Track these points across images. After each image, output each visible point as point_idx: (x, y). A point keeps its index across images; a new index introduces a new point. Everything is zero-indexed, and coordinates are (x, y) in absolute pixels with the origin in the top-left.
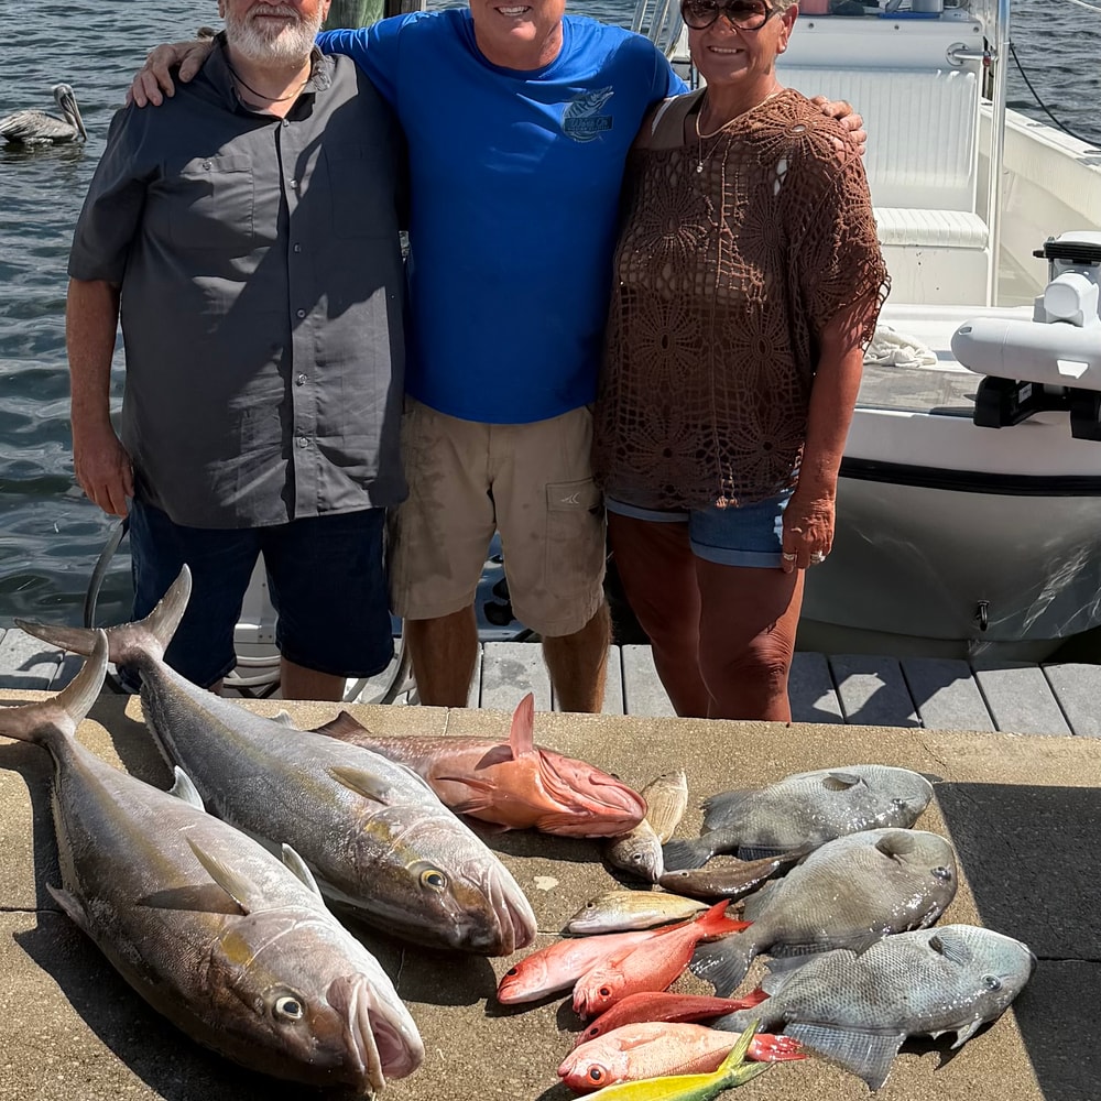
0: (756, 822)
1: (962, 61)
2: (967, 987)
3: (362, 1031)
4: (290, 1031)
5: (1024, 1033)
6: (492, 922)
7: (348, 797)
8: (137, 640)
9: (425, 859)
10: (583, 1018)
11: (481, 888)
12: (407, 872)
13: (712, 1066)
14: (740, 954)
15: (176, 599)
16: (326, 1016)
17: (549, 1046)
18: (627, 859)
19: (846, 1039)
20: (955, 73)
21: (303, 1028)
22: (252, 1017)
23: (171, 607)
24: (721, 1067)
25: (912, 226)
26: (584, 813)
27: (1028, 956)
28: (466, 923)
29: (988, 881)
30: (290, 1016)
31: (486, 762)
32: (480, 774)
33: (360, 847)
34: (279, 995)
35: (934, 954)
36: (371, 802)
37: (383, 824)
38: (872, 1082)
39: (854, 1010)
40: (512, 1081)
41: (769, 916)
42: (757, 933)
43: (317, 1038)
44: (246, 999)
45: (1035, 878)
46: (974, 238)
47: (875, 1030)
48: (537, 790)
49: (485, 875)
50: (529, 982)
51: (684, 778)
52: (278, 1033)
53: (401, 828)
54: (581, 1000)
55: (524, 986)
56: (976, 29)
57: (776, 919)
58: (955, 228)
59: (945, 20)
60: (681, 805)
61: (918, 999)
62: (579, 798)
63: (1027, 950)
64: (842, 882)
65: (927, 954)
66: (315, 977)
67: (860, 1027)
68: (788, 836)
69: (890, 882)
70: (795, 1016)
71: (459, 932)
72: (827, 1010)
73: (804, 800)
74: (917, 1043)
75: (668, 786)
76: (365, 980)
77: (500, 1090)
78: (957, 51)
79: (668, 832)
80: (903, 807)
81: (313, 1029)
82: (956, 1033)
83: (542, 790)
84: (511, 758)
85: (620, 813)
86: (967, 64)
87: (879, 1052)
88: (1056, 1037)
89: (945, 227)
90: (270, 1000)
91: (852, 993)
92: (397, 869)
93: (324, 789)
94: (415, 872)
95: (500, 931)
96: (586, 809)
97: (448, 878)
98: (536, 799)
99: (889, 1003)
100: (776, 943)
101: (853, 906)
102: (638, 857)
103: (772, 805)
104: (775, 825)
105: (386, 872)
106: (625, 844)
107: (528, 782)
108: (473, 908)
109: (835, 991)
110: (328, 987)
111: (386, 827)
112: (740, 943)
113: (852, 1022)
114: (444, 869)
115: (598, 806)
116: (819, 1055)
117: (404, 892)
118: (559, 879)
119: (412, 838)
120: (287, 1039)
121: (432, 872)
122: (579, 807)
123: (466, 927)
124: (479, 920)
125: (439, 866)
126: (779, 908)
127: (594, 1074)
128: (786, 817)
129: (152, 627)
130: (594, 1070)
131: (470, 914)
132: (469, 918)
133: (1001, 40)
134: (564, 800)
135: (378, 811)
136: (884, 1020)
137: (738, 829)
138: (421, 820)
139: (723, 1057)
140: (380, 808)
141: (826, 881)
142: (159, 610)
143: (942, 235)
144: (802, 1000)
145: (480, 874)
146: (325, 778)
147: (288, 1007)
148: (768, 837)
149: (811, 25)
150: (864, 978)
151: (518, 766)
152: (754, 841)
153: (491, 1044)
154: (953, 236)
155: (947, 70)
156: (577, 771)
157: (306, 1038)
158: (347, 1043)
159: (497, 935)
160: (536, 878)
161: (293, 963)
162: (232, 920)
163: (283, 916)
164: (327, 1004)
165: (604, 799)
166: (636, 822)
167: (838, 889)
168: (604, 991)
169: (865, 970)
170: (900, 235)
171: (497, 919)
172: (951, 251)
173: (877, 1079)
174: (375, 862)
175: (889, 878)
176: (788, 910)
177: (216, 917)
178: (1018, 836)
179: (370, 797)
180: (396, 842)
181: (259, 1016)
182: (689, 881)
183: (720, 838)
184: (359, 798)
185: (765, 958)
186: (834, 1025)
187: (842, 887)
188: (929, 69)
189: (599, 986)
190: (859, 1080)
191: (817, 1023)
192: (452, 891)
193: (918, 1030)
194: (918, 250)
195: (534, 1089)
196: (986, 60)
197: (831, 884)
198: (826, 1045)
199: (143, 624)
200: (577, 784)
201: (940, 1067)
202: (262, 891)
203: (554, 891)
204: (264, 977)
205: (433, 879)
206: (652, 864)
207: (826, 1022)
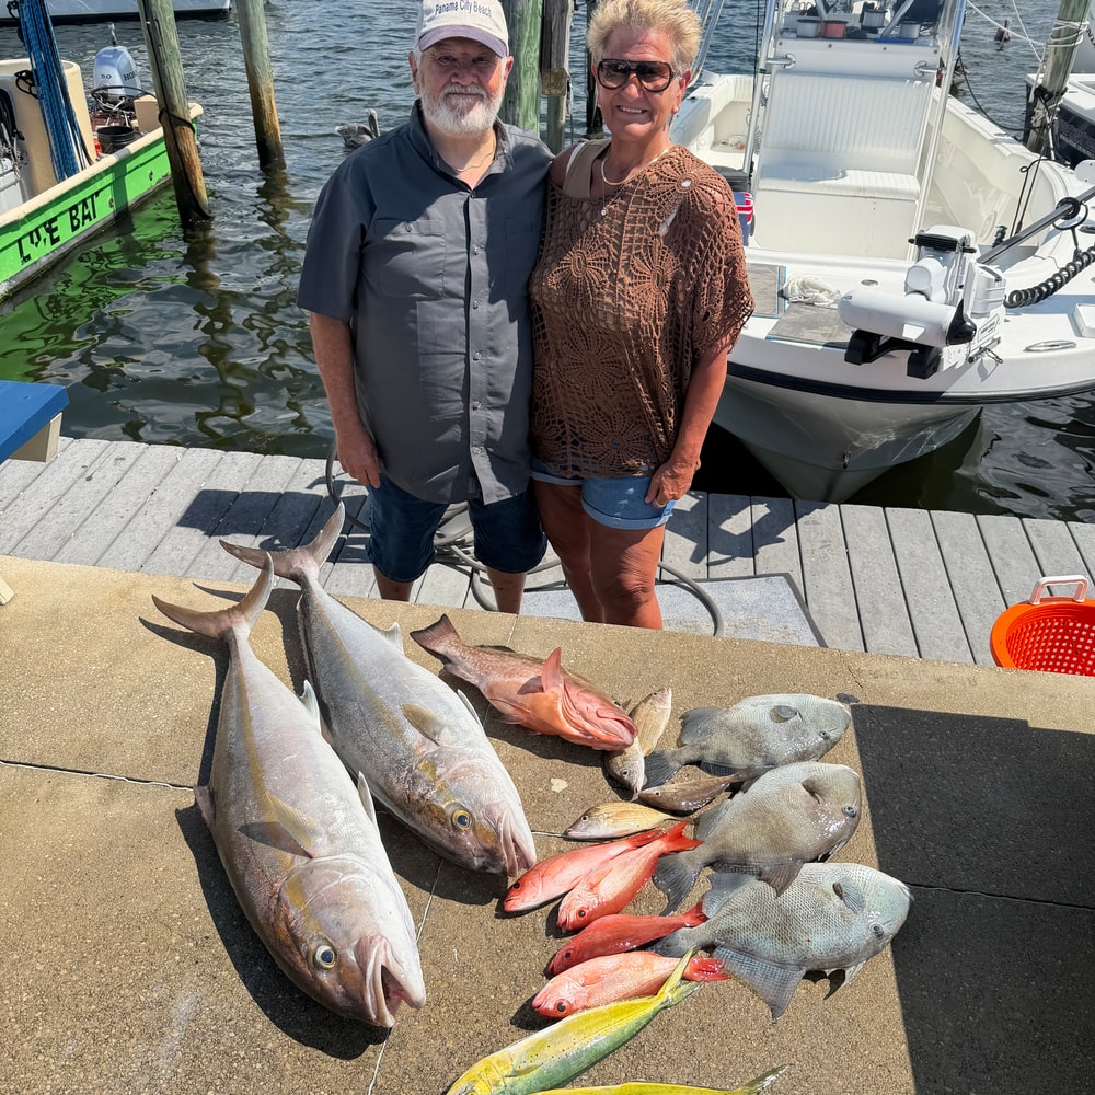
0: (716, 743)
1: (923, 74)
2: (858, 932)
3: (375, 989)
4: (324, 977)
5: (898, 964)
6: (501, 858)
7: (412, 735)
8: (302, 563)
9: (457, 800)
10: (564, 931)
11: (496, 829)
12: (442, 811)
13: (653, 990)
14: (691, 870)
15: (332, 530)
16: (350, 968)
17: (536, 952)
18: (618, 773)
19: (760, 967)
20: (918, 82)
21: (333, 976)
22: (298, 958)
23: (328, 536)
24: (661, 990)
25: (873, 184)
26: (590, 737)
27: (908, 899)
28: (482, 856)
29: (884, 803)
30: (325, 965)
31: (525, 690)
32: (520, 698)
33: (414, 783)
34: (320, 942)
35: (836, 898)
36: (428, 741)
37: (432, 764)
38: (775, 1009)
39: (768, 945)
40: (505, 988)
41: (716, 839)
42: (704, 852)
43: (344, 987)
44: (297, 941)
45: (918, 803)
46: (910, 194)
47: (782, 964)
48: (558, 717)
49: (499, 820)
50: (527, 899)
51: (671, 695)
52: (315, 977)
53: (444, 769)
54: (563, 920)
55: (523, 901)
56: (936, 52)
57: (720, 843)
58: (900, 187)
59: (918, 45)
60: (664, 721)
61: (820, 942)
62: (588, 726)
63: (908, 893)
64: (773, 817)
65: (830, 899)
66: (347, 934)
67: (771, 960)
68: (739, 758)
69: (809, 820)
70: (723, 943)
71: (477, 862)
72: (747, 942)
73: (753, 729)
74: (814, 975)
75: (657, 705)
76: (384, 941)
77: (493, 997)
78: (920, 67)
79: (652, 744)
80: (826, 738)
81: (341, 980)
82: (844, 972)
83: (562, 717)
84: (542, 689)
85: (616, 739)
86: (926, 76)
87: (784, 981)
88: (921, 970)
89: (893, 186)
90: (313, 947)
91: (769, 931)
92: (436, 807)
93: (396, 724)
94: (449, 812)
95: (507, 866)
96: (592, 735)
97: (473, 818)
98: (557, 724)
99: (796, 942)
100: (717, 861)
101: (779, 840)
102: (625, 773)
103: (731, 730)
104: (730, 748)
105: (427, 809)
106: (618, 759)
107: (553, 711)
108: (488, 846)
109: (756, 926)
110: (355, 942)
111: (434, 767)
112: (691, 861)
113: (765, 955)
114: (471, 810)
115: (601, 733)
116: (737, 978)
117: (440, 826)
118: (568, 781)
119: (451, 780)
120: (321, 984)
121: (462, 813)
122: (587, 733)
123: (482, 860)
124: (492, 854)
125: (468, 807)
126: (724, 833)
127: (560, 1007)
128: (739, 743)
129: (313, 550)
130: (560, 1004)
131: (486, 850)
132: (484, 853)
133: (950, 60)
134: (577, 726)
135: (431, 751)
136: (790, 957)
137: (702, 748)
138: (460, 764)
139: (663, 982)
140: (433, 748)
141: (759, 813)
142: (319, 539)
143: (891, 191)
144: (729, 931)
145: (497, 817)
146: (399, 715)
147: (326, 956)
148: (724, 758)
149: (830, 46)
150: (779, 919)
151: (546, 698)
152: (713, 759)
153: (494, 946)
154: (897, 192)
155: (913, 80)
156: (589, 705)
157: (334, 985)
158: (363, 998)
159: (504, 868)
160: (552, 780)
161: (333, 916)
162: (300, 862)
163: (333, 867)
164: (354, 959)
165: (605, 728)
166: (627, 746)
167: (769, 822)
168: (581, 913)
169: (780, 911)
170: (864, 190)
171: (505, 856)
172: (895, 202)
173: (779, 1007)
174: (422, 797)
175: (809, 816)
176: (729, 837)
177: (289, 856)
178: (910, 759)
179: (427, 737)
180: (438, 784)
181: (303, 960)
182: (661, 800)
183: (689, 754)
184: (420, 736)
185: (709, 871)
186: (752, 954)
187: (773, 822)
188: (902, 78)
189: (578, 907)
190: (765, 1005)
191: (739, 950)
192: (474, 830)
193: (816, 968)
194: (875, 200)
195: (519, 998)
196: (939, 73)
197: (764, 818)
198: (744, 971)
199: (307, 549)
200: (587, 716)
201: (828, 996)
202: (327, 833)
203: (563, 794)
204: (312, 923)
205: (461, 819)
206: (635, 781)
207: (746, 951)
